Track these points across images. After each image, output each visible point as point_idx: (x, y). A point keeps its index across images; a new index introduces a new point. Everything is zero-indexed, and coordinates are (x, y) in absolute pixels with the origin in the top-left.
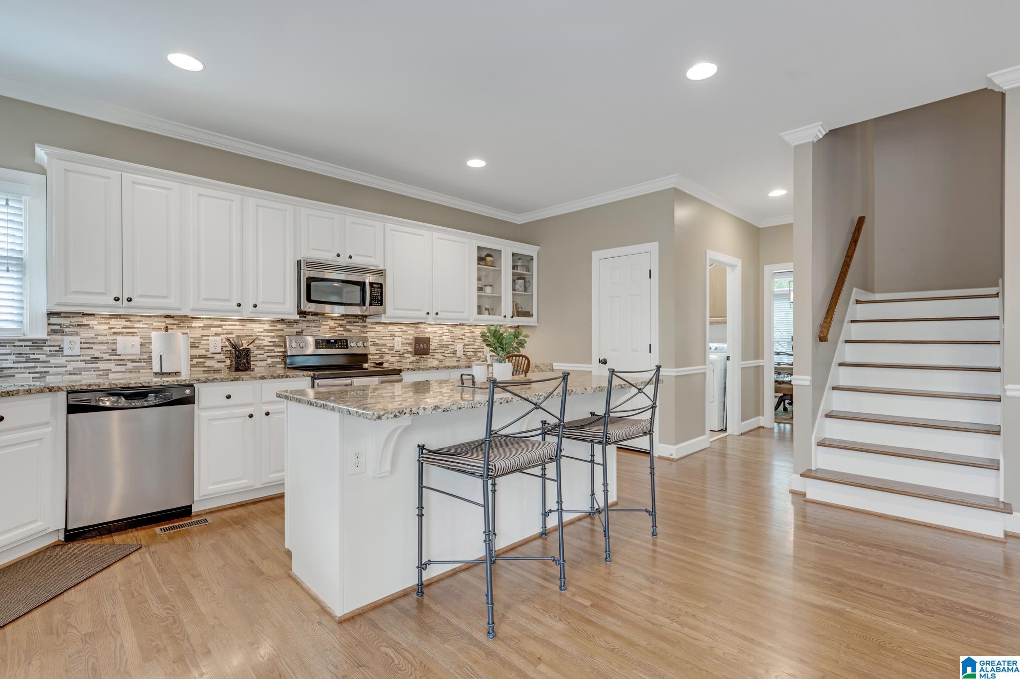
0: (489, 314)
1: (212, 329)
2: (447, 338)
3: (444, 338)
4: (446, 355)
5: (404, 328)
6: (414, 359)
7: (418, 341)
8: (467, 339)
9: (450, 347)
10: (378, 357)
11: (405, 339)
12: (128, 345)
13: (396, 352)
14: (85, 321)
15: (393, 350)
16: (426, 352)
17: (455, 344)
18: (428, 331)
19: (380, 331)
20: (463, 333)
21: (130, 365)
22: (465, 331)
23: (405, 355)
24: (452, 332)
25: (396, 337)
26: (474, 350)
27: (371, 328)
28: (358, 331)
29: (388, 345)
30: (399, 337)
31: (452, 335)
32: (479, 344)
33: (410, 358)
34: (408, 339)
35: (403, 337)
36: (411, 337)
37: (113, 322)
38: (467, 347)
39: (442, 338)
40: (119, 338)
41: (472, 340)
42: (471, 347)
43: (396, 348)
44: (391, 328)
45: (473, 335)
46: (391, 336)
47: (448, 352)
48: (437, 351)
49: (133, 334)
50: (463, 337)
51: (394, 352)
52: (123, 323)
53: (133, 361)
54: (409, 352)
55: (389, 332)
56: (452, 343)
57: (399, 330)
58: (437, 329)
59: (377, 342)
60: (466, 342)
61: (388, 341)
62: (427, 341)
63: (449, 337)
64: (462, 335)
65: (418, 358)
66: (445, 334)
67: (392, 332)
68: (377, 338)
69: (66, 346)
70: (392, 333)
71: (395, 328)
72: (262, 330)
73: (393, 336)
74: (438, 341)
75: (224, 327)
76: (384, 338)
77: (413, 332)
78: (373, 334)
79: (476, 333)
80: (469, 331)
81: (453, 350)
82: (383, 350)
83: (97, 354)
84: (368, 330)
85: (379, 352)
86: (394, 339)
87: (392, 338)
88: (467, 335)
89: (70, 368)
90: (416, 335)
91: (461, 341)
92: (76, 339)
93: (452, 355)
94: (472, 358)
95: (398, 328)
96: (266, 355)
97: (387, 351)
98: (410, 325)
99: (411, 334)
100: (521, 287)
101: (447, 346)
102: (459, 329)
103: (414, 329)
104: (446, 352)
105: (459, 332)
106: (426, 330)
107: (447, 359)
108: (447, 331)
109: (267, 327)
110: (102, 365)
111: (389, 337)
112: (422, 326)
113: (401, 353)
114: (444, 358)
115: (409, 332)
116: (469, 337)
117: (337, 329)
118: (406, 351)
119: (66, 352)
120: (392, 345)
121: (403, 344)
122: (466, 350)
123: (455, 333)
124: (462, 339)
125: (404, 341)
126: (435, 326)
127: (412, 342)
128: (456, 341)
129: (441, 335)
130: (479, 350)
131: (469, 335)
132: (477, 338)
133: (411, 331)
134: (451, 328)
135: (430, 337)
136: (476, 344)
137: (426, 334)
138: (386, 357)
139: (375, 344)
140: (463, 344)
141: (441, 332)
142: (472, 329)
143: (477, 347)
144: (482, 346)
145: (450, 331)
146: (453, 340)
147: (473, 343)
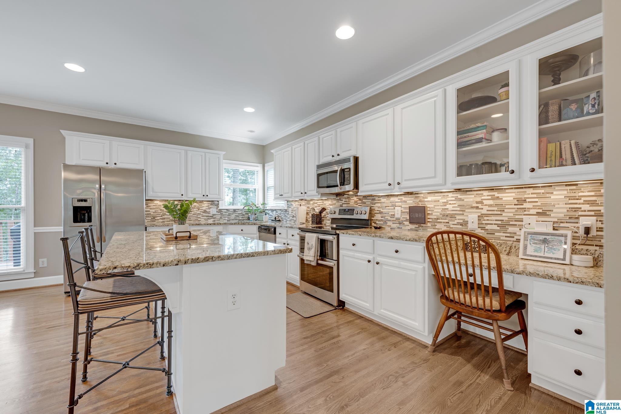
1: (315, 205)
2: (453, 207)
3: (448, 206)
4: (452, 226)
5: (403, 198)
6: (412, 228)
7: (412, 210)
8: (487, 208)
9: (458, 217)
10: (382, 223)
11: (404, 208)
13: (396, 219)
15: (394, 218)
16: (424, 221)
17: (465, 214)
18: (429, 201)
19: (384, 202)
20: (479, 199)
22: (483, 198)
23: (404, 222)
24: (461, 200)
25: (397, 206)
26: (500, 222)
27: (378, 200)
28: (369, 203)
30: (399, 206)
31: (461, 203)
32: (512, 215)
33: (409, 226)
34: (407, 209)
35: (403, 206)
36: (409, 207)
38: (486, 218)
39: (446, 207)
41: (496, 209)
42: (493, 218)
43: (396, 216)
44: (392, 199)
45: (498, 202)
47: (455, 222)
48: (438, 221)
50: (480, 206)
51: (394, 219)
54: (406, 220)
55: (390, 202)
56: (461, 212)
57: (399, 201)
58: (440, 197)
59: (382, 211)
60: (484, 211)
61: (391, 211)
62: (424, 210)
63: (456, 205)
64: (477, 203)
65: (417, 226)
66: (450, 202)
67: (393, 202)
68: (383, 208)
70: (394, 204)
71: (395, 199)
72: (328, 204)
73: (394, 206)
75: (318, 204)
76: (387, 208)
77: (412, 202)
78: (379, 205)
79: (504, 199)
80: (490, 197)
81: (462, 221)
82: (386, 217)
84: (375, 202)
85: (383, 219)
86: (394, 208)
87: (393, 208)
88: (485, 202)
90: (413, 205)
91: (475, 210)
92: (290, 209)
93: (461, 226)
94: (496, 234)
95: (398, 199)
97: (389, 219)
98: (409, 195)
99: (408, 204)
101: (452, 216)
102: (473, 196)
103: (413, 198)
104: (450, 222)
105: (472, 200)
106: (426, 200)
108: (454, 199)
111: (391, 206)
112: (422, 195)
113: (400, 220)
115: (408, 202)
116: (490, 206)
117: (358, 202)
118: (404, 219)
119: (289, 214)
120: (393, 213)
121: (402, 212)
122: (484, 222)
123: (465, 200)
124: (477, 208)
125: (404, 211)
126: (436, 194)
127: (408, 211)
128: (466, 210)
129: (445, 204)
130: (511, 223)
131: (491, 202)
132: (507, 207)
133: (410, 201)
134: (459, 195)
135: (428, 206)
136: (504, 214)
137: (426, 203)
138: (389, 223)
139: (381, 213)
140: (480, 214)
141: (445, 201)
142: (496, 194)
143: (506, 219)
144: (517, 217)
145: (457, 199)
146: (463, 209)
147: (499, 213)
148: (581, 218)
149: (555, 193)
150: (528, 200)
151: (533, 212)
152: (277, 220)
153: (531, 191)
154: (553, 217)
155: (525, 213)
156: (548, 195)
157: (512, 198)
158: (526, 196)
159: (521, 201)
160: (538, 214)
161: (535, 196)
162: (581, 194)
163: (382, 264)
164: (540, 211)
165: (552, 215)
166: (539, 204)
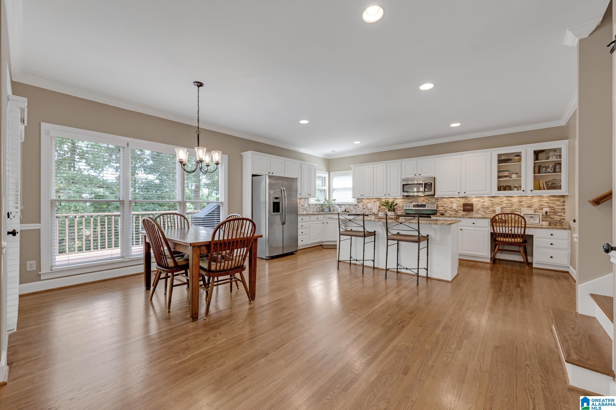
0: (517, 190)
2: (488, 204)
3: (486, 203)
4: (487, 212)
5: (458, 199)
6: (465, 213)
7: (465, 205)
8: (505, 204)
9: (490, 208)
10: (444, 212)
11: (459, 204)
12: (369, 205)
14: (362, 200)
16: (472, 210)
17: (494, 207)
18: (474, 201)
19: (445, 201)
20: (501, 200)
21: (370, 210)
22: (503, 200)
23: (459, 211)
24: (492, 200)
25: (454, 203)
26: (511, 210)
27: (441, 200)
28: (434, 201)
29: (449, 207)
30: (456, 203)
31: (492, 202)
32: (517, 207)
33: (462, 213)
34: (461, 204)
35: (458, 203)
36: (462, 203)
37: (367, 200)
38: (504, 209)
39: (484, 204)
40: (368, 204)
41: (509, 205)
42: (508, 208)
43: (453, 208)
44: (451, 199)
45: (510, 202)
46: (451, 203)
47: (489, 210)
48: (479, 210)
49: (370, 203)
50: (502, 203)
51: (452, 210)
52: (369, 200)
53: (370, 209)
54: (461, 210)
55: (449, 201)
57: (456, 200)
58: (481, 199)
59: (443, 205)
60: (504, 206)
61: (450, 205)
62: (472, 205)
63: (490, 203)
64: (500, 202)
65: (467, 213)
66: (486, 201)
67: (452, 201)
68: (444, 204)
69: (359, 205)
71: (453, 199)
72: (399, 201)
73: (452, 203)
74: (481, 205)
76: (447, 204)
78: (442, 202)
79: (513, 201)
80: (506, 200)
81: (492, 210)
82: (446, 209)
83: (364, 208)
84: (439, 200)
85: (444, 209)
86: (452, 204)
87: (451, 204)
88: (504, 202)
89: (360, 210)
90: (465, 202)
91: (499, 205)
92: (361, 204)
93: (492, 212)
96: (401, 209)
97: (449, 209)
98: (462, 198)
99: (462, 202)
100: (551, 170)
101: (488, 208)
102: (498, 199)
103: (464, 199)
104: (486, 211)
105: (498, 201)
106: (472, 200)
107: (487, 215)
108: (488, 200)
109: (401, 200)
110: (365, 210)
111: (449, 203)
112: (470, 198)
113: (456, 210)
114: (485, 214)
115: (461, 201)
116: (507, 203)
117: (425, 200)
118: (459, 210)
119: (360, 207)
120: (451, 207)
121: (457, 206)
122: (504, 210)
123: (494, 201)
124: (500, 204)
125: (458, 205)
126: (478, 198)
127: (462, 205)
128: (495, 205)
129: (483, 202)
130: (516, 210)
131: (507, 202)
132: (514, 204)
133: (463, 201)
134: (491, 199)
135: (474, 203)
136: (513, 207)
137: (472, 202)
138: (448, 212)
139: (442, 206)
140: (502, 207)
141: (484, 201)
142: (510, 199)
143: (514, 209)
144: (519, 208)
145: (490, 200)
146: (493, 205)
147: (511, 206)
148: (544, 208)
149: (534, 199)
150: (523, 201)
151: (526, 206)
152: (347, 211)
153: (525, 198)
154: (534, 208)
155: (522, 206)
156: (532, 200)
157: (517, 200)
158: (523, 200)
159: (521, 202)
160: (528, 207)
161: (526, 200)
162: (544, 199)
163: (463, 230)
164: (529, 205)
165: (533, 207)
166: (528, 203)
